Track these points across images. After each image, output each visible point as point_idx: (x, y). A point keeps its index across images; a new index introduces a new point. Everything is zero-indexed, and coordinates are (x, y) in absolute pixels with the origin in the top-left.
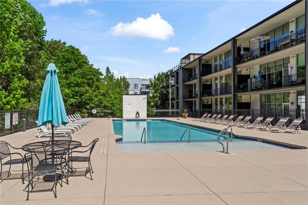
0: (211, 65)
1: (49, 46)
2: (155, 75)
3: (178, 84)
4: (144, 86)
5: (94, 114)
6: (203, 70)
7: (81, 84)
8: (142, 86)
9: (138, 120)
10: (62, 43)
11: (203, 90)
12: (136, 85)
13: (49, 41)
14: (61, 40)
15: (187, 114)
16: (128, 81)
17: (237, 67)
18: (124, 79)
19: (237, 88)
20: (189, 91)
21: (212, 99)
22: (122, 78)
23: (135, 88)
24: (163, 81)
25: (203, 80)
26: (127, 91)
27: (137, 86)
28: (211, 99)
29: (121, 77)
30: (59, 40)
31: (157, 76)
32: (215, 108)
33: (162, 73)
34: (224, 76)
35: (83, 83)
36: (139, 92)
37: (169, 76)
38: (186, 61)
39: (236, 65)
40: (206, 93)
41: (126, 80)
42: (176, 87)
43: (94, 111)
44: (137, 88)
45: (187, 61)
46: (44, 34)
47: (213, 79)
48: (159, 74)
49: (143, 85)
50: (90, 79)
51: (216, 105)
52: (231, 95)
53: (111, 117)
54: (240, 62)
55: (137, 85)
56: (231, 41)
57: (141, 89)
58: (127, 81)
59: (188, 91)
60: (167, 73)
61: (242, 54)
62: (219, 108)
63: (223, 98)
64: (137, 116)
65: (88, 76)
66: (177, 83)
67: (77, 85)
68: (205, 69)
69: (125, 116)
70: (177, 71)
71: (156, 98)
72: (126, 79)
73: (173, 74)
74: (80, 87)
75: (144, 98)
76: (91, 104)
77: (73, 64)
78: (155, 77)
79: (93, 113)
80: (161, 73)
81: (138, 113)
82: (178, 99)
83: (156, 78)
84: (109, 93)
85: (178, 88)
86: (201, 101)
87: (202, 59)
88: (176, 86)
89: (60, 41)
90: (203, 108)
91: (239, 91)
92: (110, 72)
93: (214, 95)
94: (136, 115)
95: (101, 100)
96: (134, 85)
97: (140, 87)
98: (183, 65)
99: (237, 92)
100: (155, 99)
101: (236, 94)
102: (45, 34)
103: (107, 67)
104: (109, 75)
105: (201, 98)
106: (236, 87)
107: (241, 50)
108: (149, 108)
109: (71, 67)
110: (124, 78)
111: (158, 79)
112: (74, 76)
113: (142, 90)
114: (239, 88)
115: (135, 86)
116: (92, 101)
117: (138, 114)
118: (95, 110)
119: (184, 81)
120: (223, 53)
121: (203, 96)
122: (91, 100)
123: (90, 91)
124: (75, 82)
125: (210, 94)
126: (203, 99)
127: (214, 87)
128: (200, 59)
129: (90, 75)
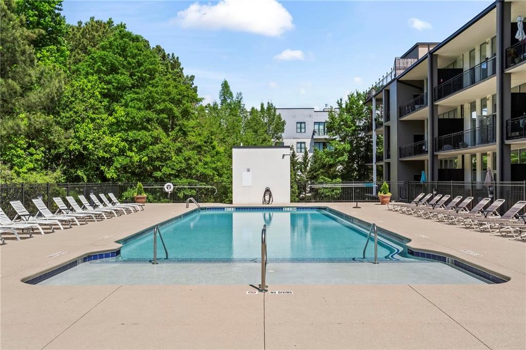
0: (462, 70)
1: (83, 35)
2: (341, 100)
3: (389, 120)
4: (322, 127)
5: (167, 193)
6: (439, 82)
7: (142, 124)
8: (317, 127)
9: (268, 208)
10: (115, 25)
11: (440, 134)
12: (301, 125)
13: (84, 22)
14: (112, 20)
15: (389, 194)
16: (280, 115)
17: (510, 74)
18: (270, 110)
19: (509, 128)
20: (415, 136)
21: (463, 156)
22: (265, 107)
23: (299, 130)
24: (359, 114)
25: (440, 111)
26: (278, 138)
27: (303, 125)
28: (461, 156)
29: (262, 105)
30: (108, 20)
31: (345, 100)
32: (470, 180)
33: (357, 92)
34: (491, 98)
35: (149, 120)
36: (310, 140)
37: (371, 100)
38: (407, 63)
39: (507, 67)
40: (448, 141)
41: (275, 111)
42: (385, 126)
43: (169, 188)
44: (303, 130)
45: (411, 62)
46: (57, 6)
47: (467, 107)
48: (351, 97)
49: (319, 123)
50: (162, 111)
51: (474, 170)
52: (495, 146)
53: (193, 202)
54: (516, 60)
55: (305, 123)
56: (495, 7)
57: (314, 134)
58: (277, 113)
59: (413, 137)
60: (370, 92)
61: (520, 40)
62: (479, 179)
63: (488, 153)
64: (267, 198)
65: (159, 104)
66: (388, 118)
67: (133, 125)
68: (444, 81)
69: (239, 198)
70: (386, 88)
71: (342, 155)
72: (275, 109)
73: (380, 95)
74: (140, 130)
75: (284, 155)
76: (164, 169)
77: (124, 78)
78: (340, 105)
79: (167, 190)
80: (355, 94)
81: (268, 190)
82: (389, 157)
83: (344, 106)
84: (214, 144)
85: (388, 128)
86: (435, 160)
87: (437, 55)
88: (385, 124)
89: (110, 23)
90: (440, 179)
91: (513, 134)
92: (231, 94)
93: (470, 144)
94: (264, 196)
95: (189, 159)
96: (297, 123)
97: (310, 128)
98: (400, 72)
99: (508, 138)
100: (340, 158)
101: (507, 142)
102: (60, 7)
103: (223, 80)
104: (229, 101)
105: (435, 153)
106: (507, 125)
107: (517, 29)
108: (326, 178)
109: (118, 83)
110: (270, 107)
111: (349, 109)
112: (126, 105)
113: (315, 137)
114: (515, 127)
115: (299, 125)
116: (168, 162)
117: (268, 193)
118: (171, 184)
119: (401, 113)
120: (488, 40)
121: (440, 148)
122: (165, 159)
123: (165, 140)
124: (129, 119)
125: (458, 143)
126: (439, 157)
127: (468, 126)
128: (432, 56)
129: (164, 101)
